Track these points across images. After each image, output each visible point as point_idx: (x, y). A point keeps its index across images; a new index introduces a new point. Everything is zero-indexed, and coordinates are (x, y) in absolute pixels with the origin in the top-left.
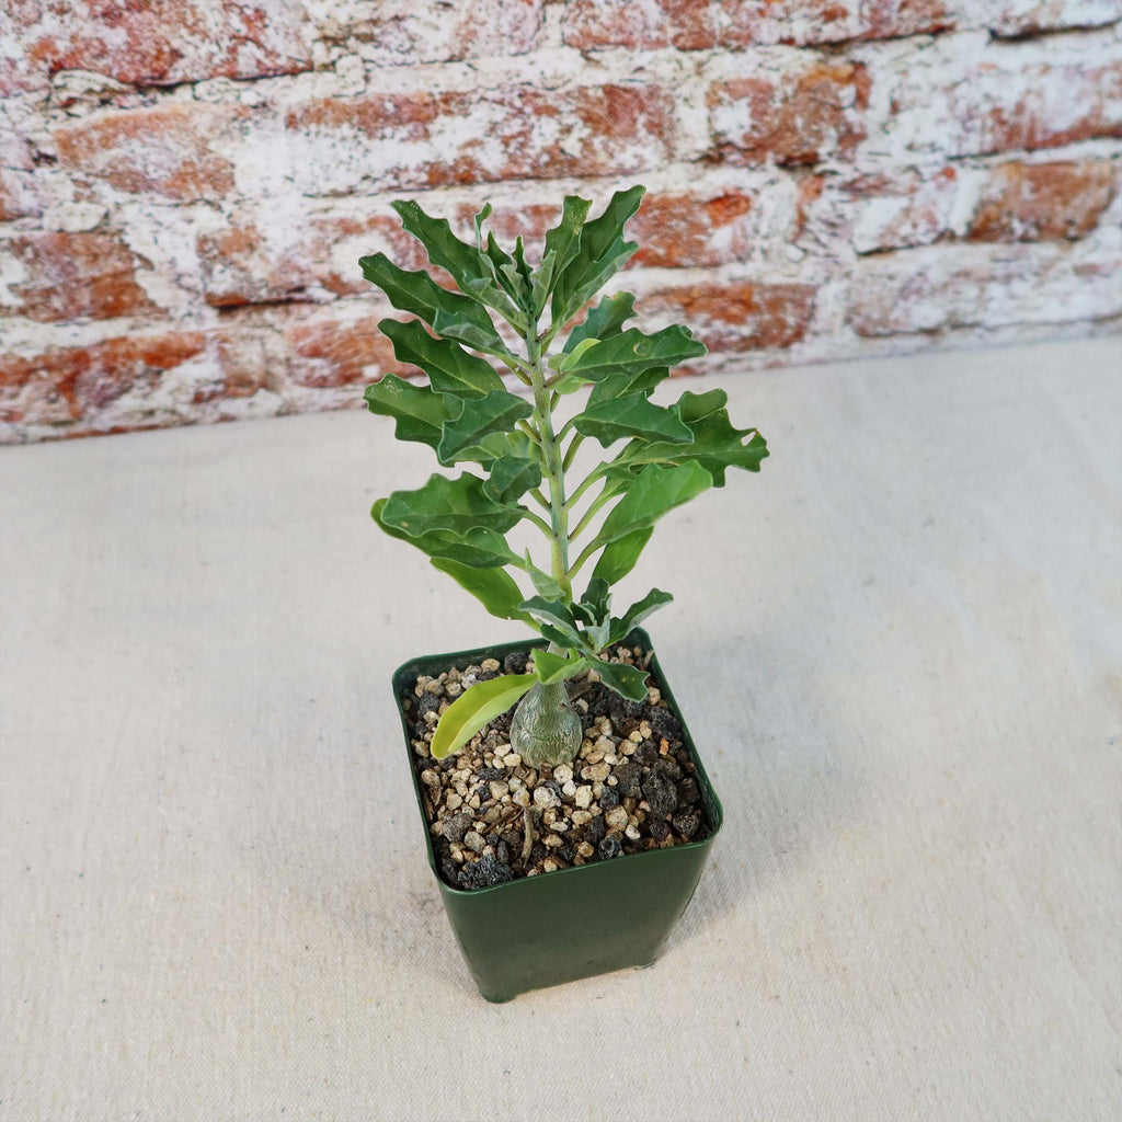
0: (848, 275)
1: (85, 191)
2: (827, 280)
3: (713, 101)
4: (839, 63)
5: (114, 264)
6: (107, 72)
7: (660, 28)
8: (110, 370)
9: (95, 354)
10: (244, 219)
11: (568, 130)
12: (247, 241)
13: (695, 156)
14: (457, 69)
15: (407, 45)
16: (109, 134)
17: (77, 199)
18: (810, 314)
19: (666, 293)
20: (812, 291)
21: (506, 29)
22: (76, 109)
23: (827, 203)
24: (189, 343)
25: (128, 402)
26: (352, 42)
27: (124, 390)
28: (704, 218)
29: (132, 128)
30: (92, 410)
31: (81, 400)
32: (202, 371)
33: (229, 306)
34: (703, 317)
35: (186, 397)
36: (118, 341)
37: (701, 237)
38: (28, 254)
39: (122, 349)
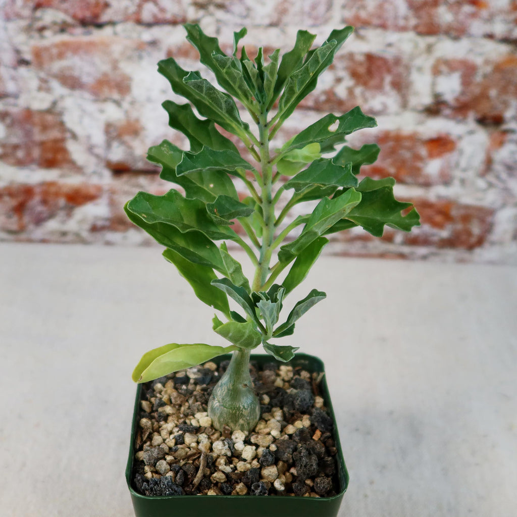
1: (44, 86)
2: (504, 205)
3: (436, 72)
5: (54, 134)
6: (66, 12)
7: (406, 18)
8: (44, 202)
9: (38, 190)
10: (134, 115)
11: (339, 80)
12: (133, 129)
13: (420, 108)
14: (274, 32)
15: (244, 13)
16: (63, 50)
17: (40, 89)
18: (488, 228)
20: (491, 212)
21: (307, 8)
22: (47, 33)
23: (508, 152)
24: (92, 191)
25: (52, 225)
26: (212, 8)
27: (51, 216)
28: (423, 151)
29: (76, 49)
30: (31, 227)
31: (26, 219)
32: (97, 210)
33: (119, 170)
35: (87, 226)
36: (52, 184)
37: (420, 164)
38: (8, 121)
39: (53, 189)
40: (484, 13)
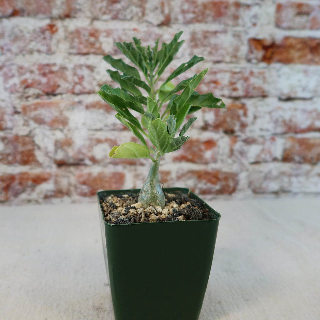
0: (247, 170)
1: (26, 124)
2: (242, 171)
3: (204, 111)
4: (238, 103)
5: (29, 147)
6: (40, 89)
8: (20, 184)
9: (17, 177)
10: (69, 136)
12: (68, 143)
13: (199, 127)
16: (37, 107)
17: (24, 125)
18: (237, 183)
19: (192, 172)
20: (236, 175)
22: (30, 99)
23: (238, 146)
24: (46, 176)
25: (24, 196)
27: (23, 191)
28: (203, 147)
29: (43, 106)
30: (12, 198)
31: (10, 193)
32: (47, 187)
33: (61, 164)
34: (204, 181)
35: (42, 196)
36: (26, 173)
37: (202, 153)
38: (6, 141)
39: (26, 176)
40: (219, 87)
